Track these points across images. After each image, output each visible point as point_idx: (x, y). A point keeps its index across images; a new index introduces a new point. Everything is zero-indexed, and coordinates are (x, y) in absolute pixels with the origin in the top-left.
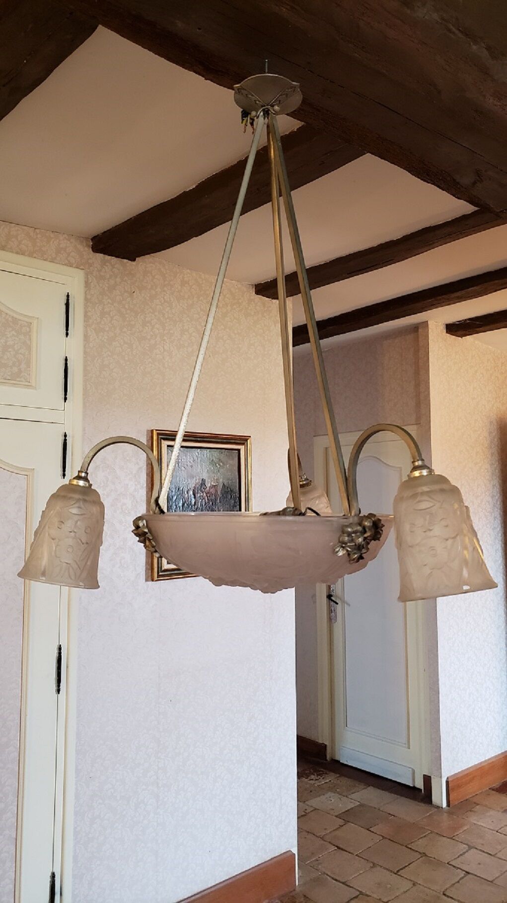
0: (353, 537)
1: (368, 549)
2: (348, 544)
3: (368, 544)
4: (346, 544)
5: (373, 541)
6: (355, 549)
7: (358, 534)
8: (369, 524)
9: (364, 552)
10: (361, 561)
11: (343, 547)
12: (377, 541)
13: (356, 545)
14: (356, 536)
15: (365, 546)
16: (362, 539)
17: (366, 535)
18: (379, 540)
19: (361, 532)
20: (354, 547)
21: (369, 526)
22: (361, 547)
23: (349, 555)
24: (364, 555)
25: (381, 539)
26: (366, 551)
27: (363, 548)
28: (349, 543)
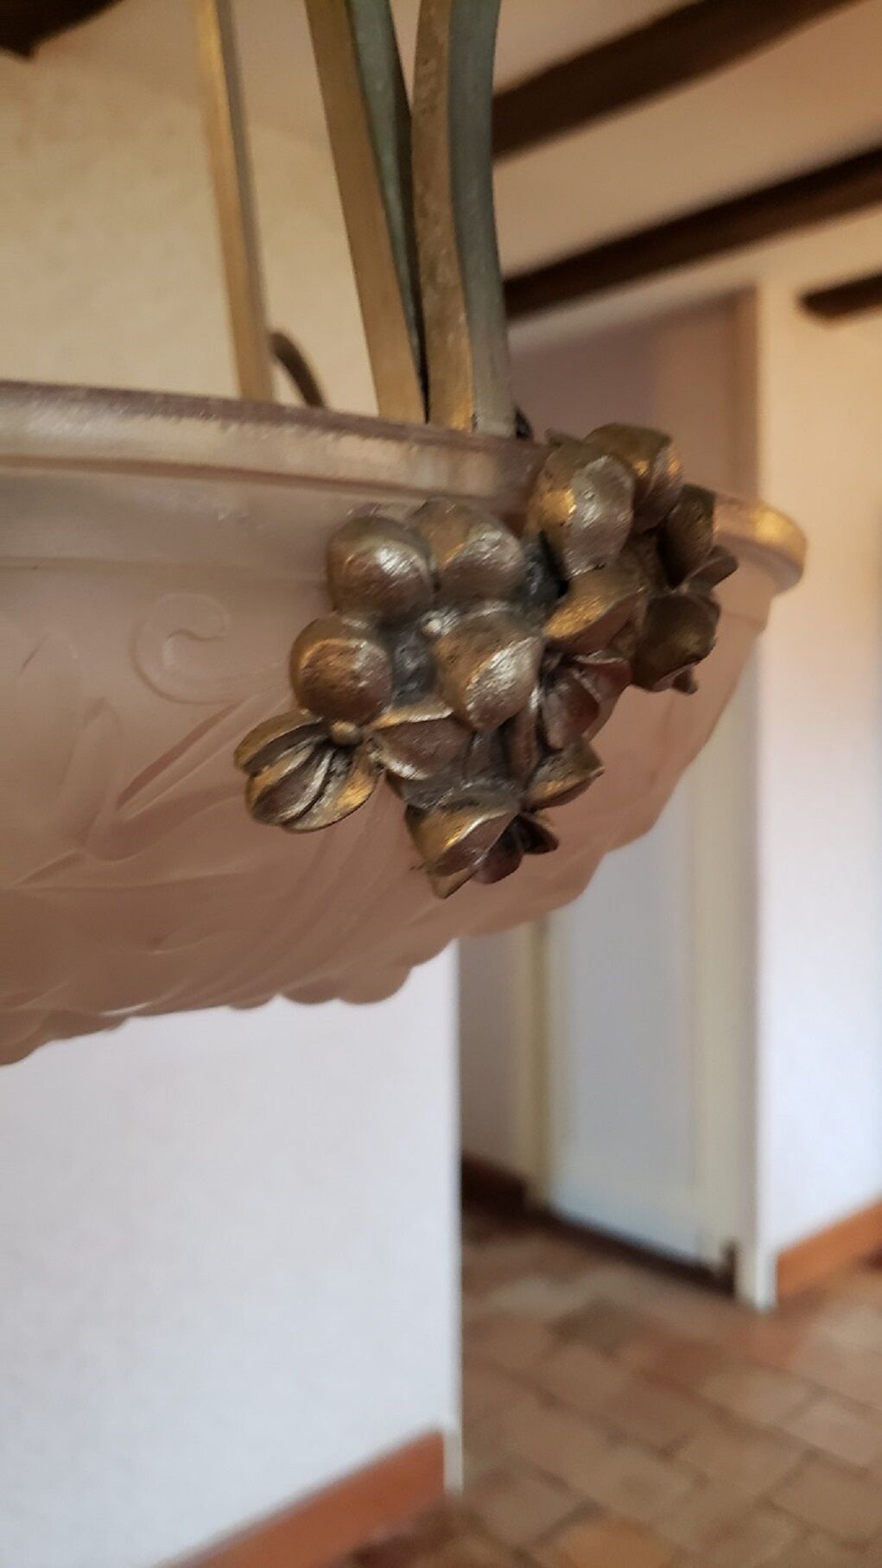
0: (430, 639)
1: (588, 763)
2: (390, 718)
3: (588, 712)
4: (362, 707)
5: (631, 693)
6: (462, 763)
7: (490, 610)
8: (592, 513)
9: (552, 788)
10: (530, 862)
11: (346, 750)
12: (668, 695)
13: (458, 720)
14: (460, 632)
15: (555, 737)
16: (527, 661)
17: (563, 625)
18: (684, 685)
19: (516, 593)
20: (450, 741)
21: (596, 534)
22: (522, 742)
23: (414, 816)
24: (554, 820)
25: (699, 671)
26: (571, 782)
27: (547, 751)
28: (402, 702)
